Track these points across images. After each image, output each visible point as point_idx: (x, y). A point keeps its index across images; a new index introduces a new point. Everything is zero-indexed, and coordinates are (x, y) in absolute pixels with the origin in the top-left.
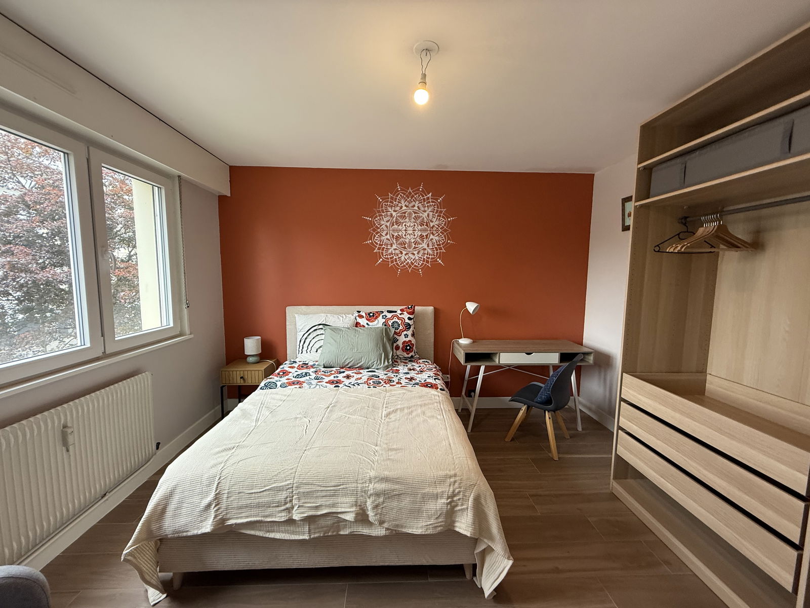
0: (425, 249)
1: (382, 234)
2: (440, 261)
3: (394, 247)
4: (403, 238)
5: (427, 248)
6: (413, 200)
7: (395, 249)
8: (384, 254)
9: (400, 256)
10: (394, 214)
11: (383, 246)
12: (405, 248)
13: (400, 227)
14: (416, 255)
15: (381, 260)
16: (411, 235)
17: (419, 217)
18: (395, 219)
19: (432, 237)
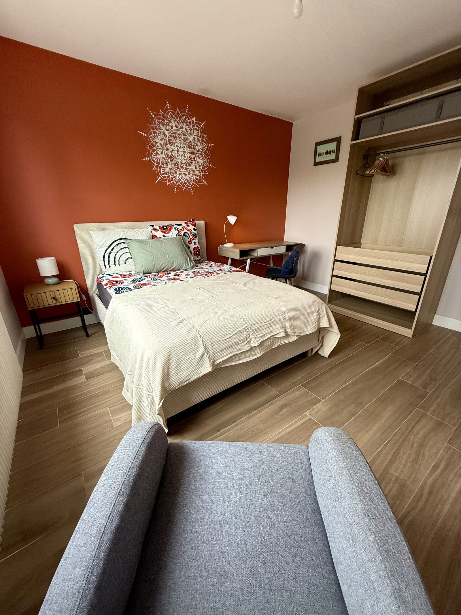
0: (193, 171)
1: (158, 152)
2: (205, 182)
3: (170, 166)
4: (176, 158)
5: (195, 170)
6: (182, 121)
7: (170, 169)
8: (162, 173)
9: (175, 175)
10: (167, 133)
11: (160, 165)
12: (178, 168)
13: (173, 147)
14: (187, 175)
15: (160, 178)
16: (182, 156)
17: (188, 139)
18: (167, 138)
19: (198, 160)
